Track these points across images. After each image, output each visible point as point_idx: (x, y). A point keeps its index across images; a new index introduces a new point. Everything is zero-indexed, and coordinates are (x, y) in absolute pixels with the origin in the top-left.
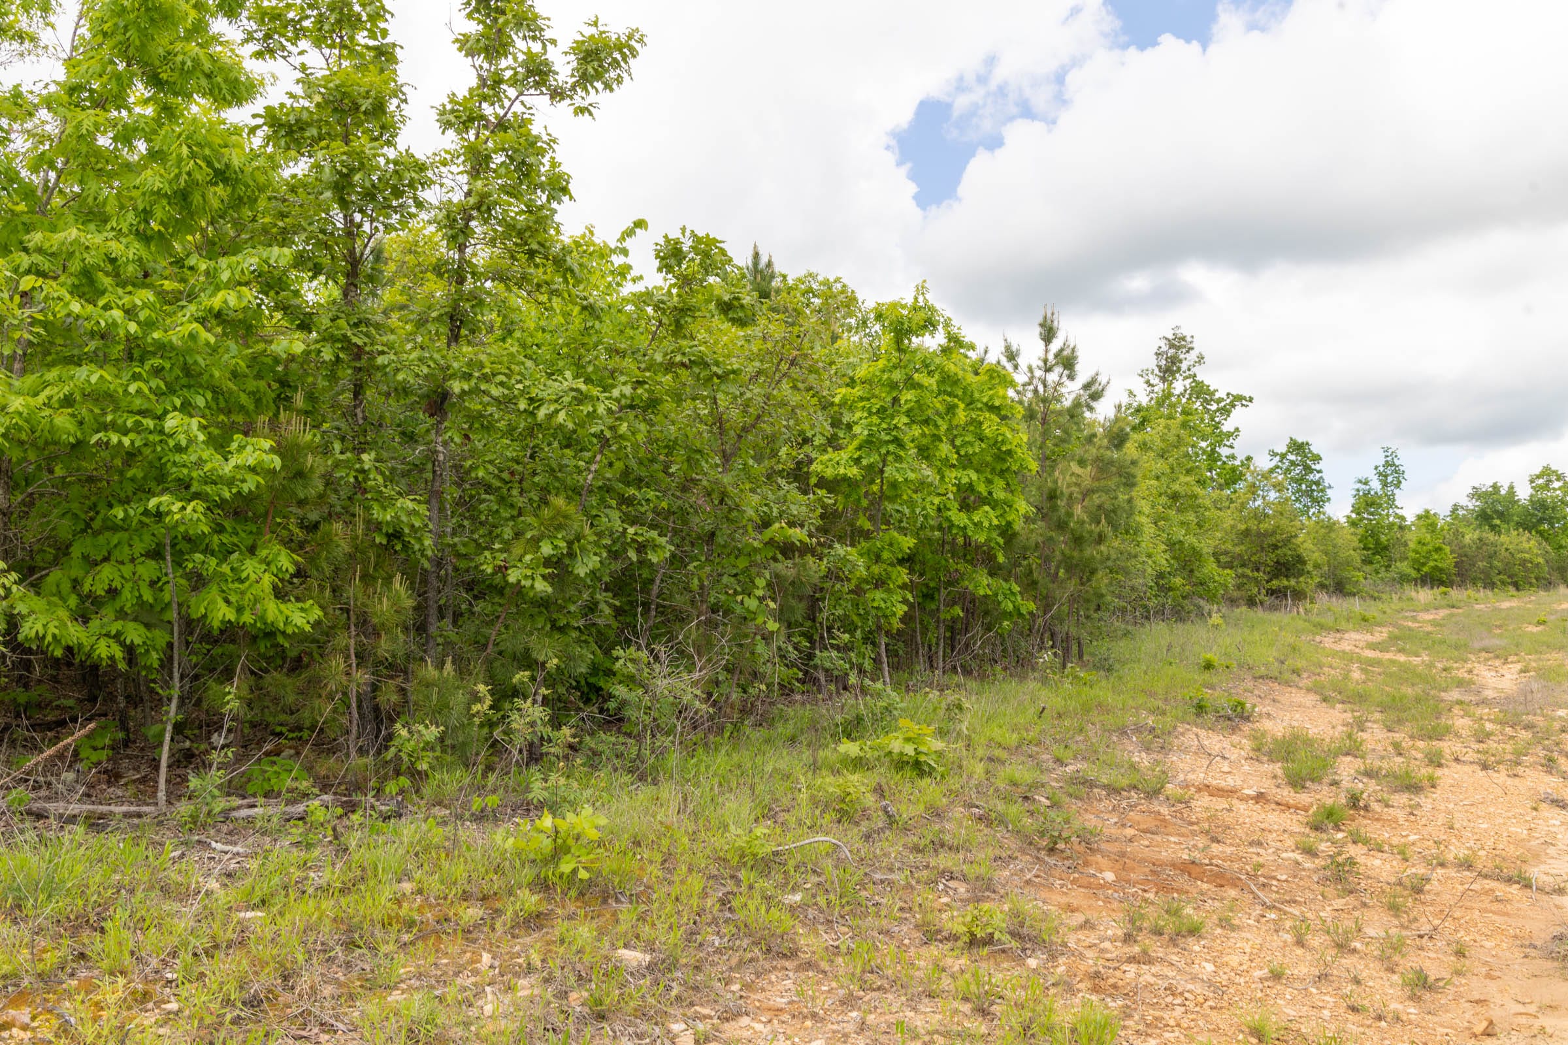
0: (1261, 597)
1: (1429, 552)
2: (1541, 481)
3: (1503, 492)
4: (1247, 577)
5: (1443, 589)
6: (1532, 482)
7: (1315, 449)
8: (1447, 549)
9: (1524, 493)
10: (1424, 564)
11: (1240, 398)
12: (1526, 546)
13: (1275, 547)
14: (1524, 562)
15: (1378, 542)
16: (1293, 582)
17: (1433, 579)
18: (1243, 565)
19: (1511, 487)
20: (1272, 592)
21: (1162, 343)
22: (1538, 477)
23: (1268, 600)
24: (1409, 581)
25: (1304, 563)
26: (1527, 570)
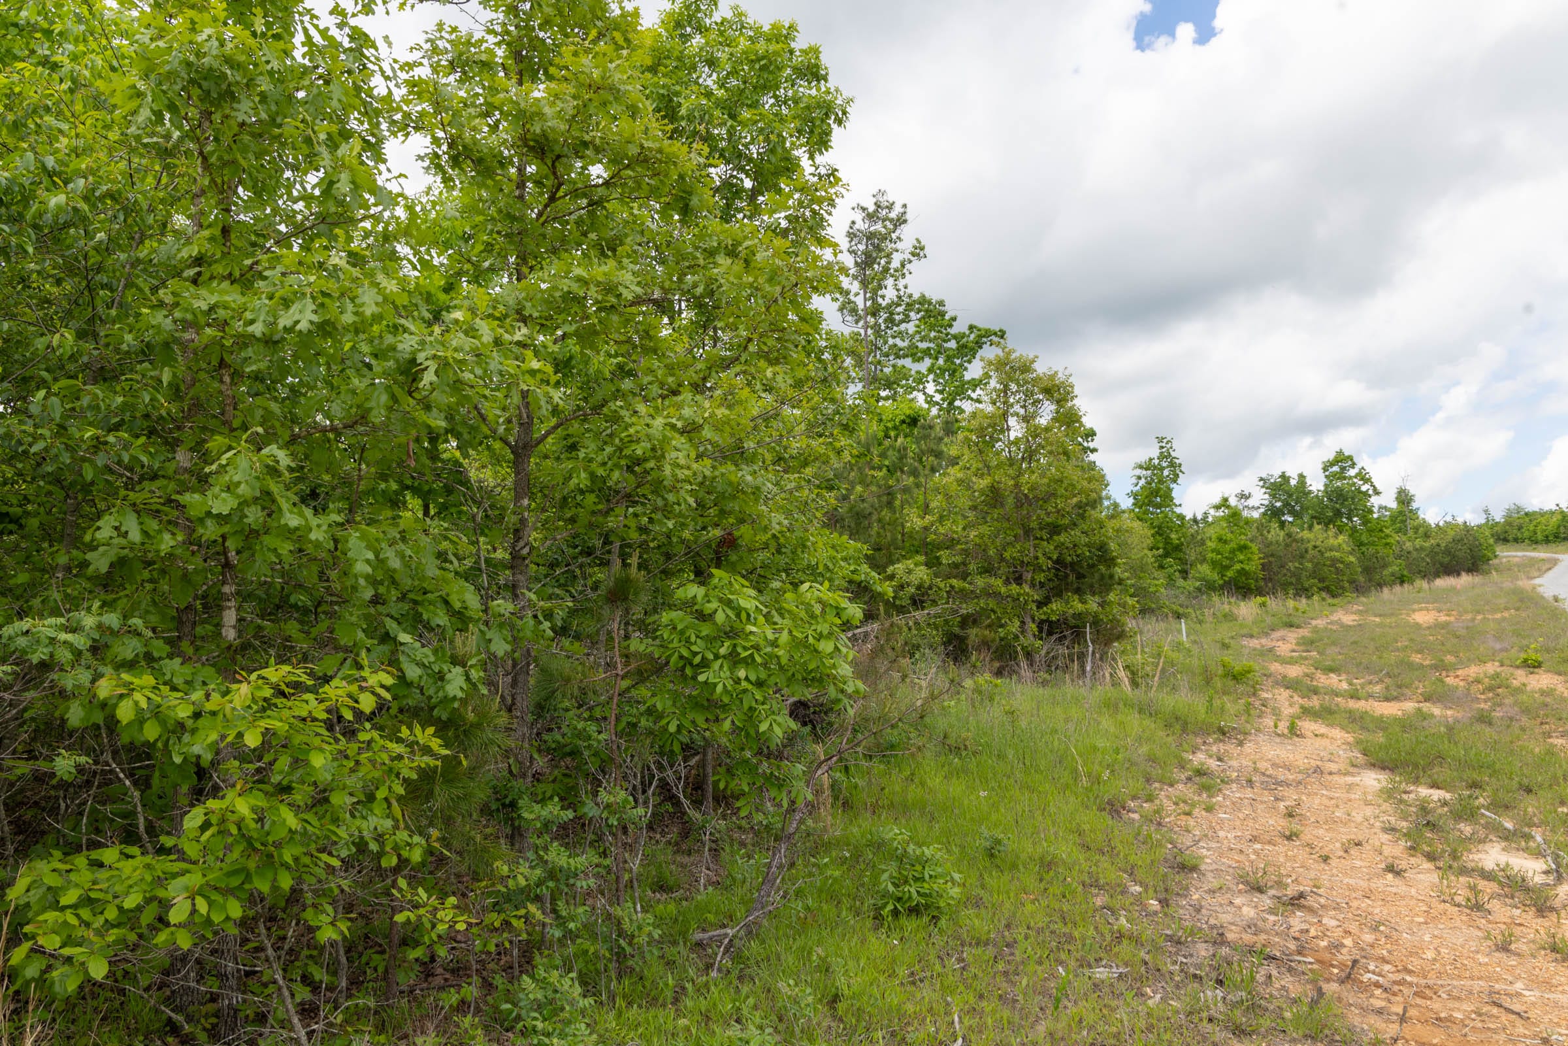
0: (1028, 640)
1: (1233, 551)
2: (1336, 469)
3: (1293, 482)
4: (996, 595)
5: (1259, 599)
6: (1325, 469)
7: (1088, 422)
8: (1254, 548)
9: (1317, 484)
10: (1227, 568)
11: (988, 333)
12: (1332, 542)
13: (1055, 530)
14: (1334, 561)
15: (1167, 541)
16: (1093, 604)
17: (1242, 587)
18: (988, 570)
19: (1302, 477)
20: (1049, 628)
21: (858, 217)
22: (1332, 464)
23: (1042, 647)
24: (1214, 589)
25: (1111, 562)
26: (1338, 571)
